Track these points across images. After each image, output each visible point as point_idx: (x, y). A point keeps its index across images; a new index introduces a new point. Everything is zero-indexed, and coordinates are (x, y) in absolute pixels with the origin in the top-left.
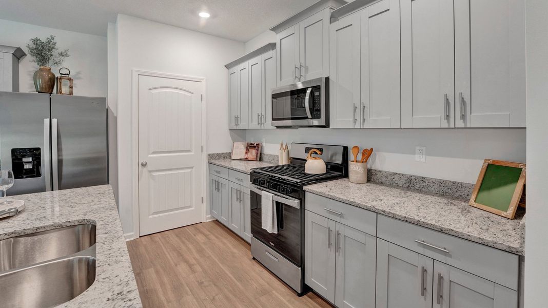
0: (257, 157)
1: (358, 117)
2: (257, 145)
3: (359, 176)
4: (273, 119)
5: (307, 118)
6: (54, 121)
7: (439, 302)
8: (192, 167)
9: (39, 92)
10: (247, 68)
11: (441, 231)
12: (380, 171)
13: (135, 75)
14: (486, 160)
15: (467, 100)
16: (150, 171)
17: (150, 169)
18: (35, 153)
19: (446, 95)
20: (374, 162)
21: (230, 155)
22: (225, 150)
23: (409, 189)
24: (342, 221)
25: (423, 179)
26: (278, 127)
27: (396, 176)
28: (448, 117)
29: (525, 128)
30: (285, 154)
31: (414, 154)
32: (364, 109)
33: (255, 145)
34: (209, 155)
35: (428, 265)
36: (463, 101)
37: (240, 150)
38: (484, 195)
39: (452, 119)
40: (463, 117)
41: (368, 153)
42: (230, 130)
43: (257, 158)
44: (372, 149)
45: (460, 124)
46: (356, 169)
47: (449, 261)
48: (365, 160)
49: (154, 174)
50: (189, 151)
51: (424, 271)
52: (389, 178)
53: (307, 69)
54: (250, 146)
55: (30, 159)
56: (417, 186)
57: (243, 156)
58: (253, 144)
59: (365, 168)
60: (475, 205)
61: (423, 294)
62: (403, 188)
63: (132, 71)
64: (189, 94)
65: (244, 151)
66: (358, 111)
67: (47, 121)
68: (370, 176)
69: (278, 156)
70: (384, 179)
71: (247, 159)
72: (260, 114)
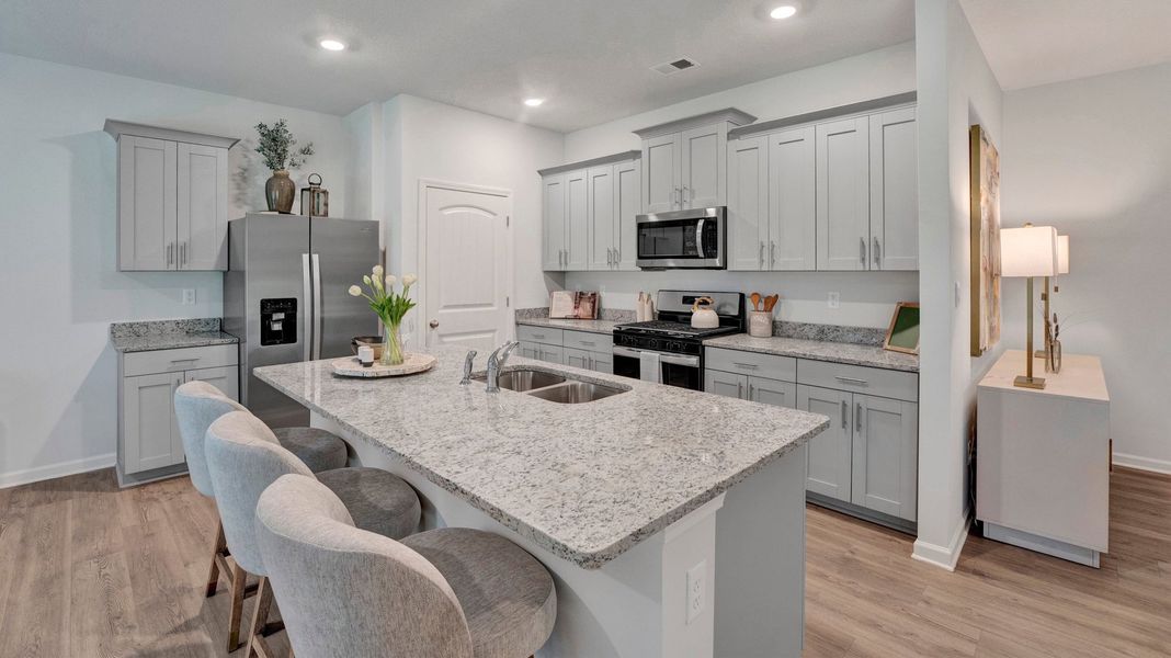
0: (593, 312)
1: (766, 257)
2: (591, 294)
3: (763, 328)
4: (640, 257)
5: (697, 257)
6: (315, 257)
7: (858, 430)
8: (493, 331)
9: (280, 212)
10: (584, 180)
11: (859, 365)
12: (787, 323)
13: (423, 187)
14: (899, 303)
15: (881, 244)
16: (441, 336)
17: (442, 333)
18: (289, 306)
19: (861, 239)
20: (777, 313)
21: (546, 312)
22: (539, 304)
23: (821, 340)
24: (756, 373)
25: (837, 328)
26: (644, 269)
27: (807, 328)
28: (863, 259)
29: (918, 272)
30: (647, 307)
31: (827, 299)
32: (772, 250)
34: (517, 311)
35: (848, 398)
36: (877, 245)
37: (563, 304)
38: (898, 337)
39: (867, 263)
40: (877, 260)
41: (771, 302)
42: (545, 272)
43: (593, 316)
44: (777, 296)
45: (874, 267)
46: (758, 320)
47: (867, 391)
48: (768, 309)
49: (445, 339)
50: (491, 305)
51: (844, 405)
52: (798, 329)
53: (692, 193)
54: (579, 297)
55: (282, 316)
56: (830, 338)
57: (570, 312)
58: (585, 294)
59: (770, 318)
60: (889, 347)
61: (844, 427)
62: (814, 339)
63: (419, 181)
64: (491, 216)
65: (572, 304)
66: (765, 250)
67: (306, 257)
68: (776, 329)
69: (635, 312)
70: (791, 332)
71: (576, 318)
72: (612, 250)
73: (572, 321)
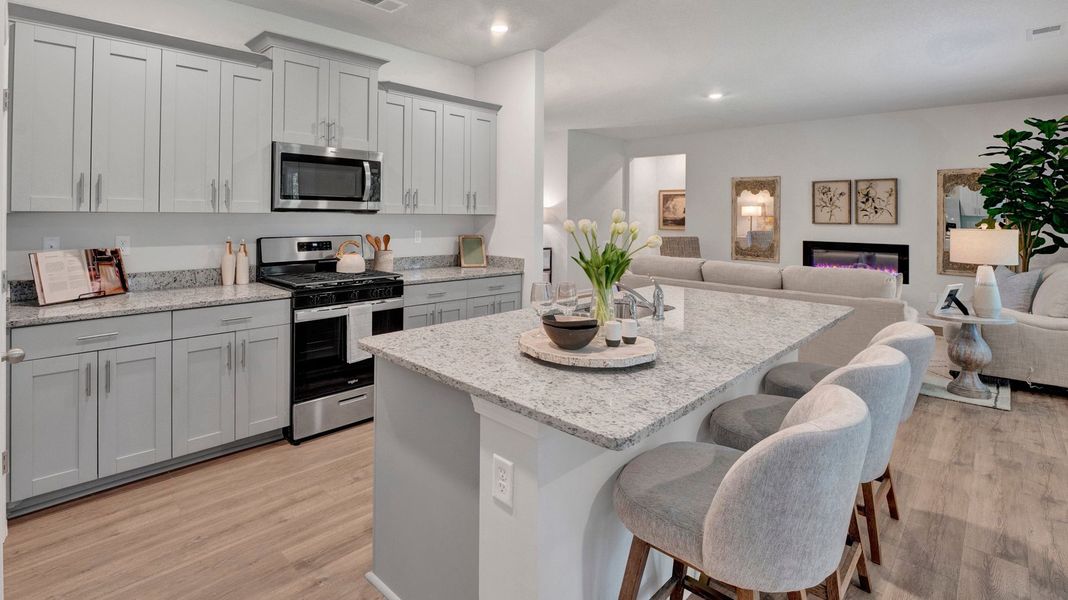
2: (112, 252)
33: (109, 254)
43: (118, 288)
58: (103, 253)
65: (86, 274)
71: (100, 295)
73: (91, 302)
